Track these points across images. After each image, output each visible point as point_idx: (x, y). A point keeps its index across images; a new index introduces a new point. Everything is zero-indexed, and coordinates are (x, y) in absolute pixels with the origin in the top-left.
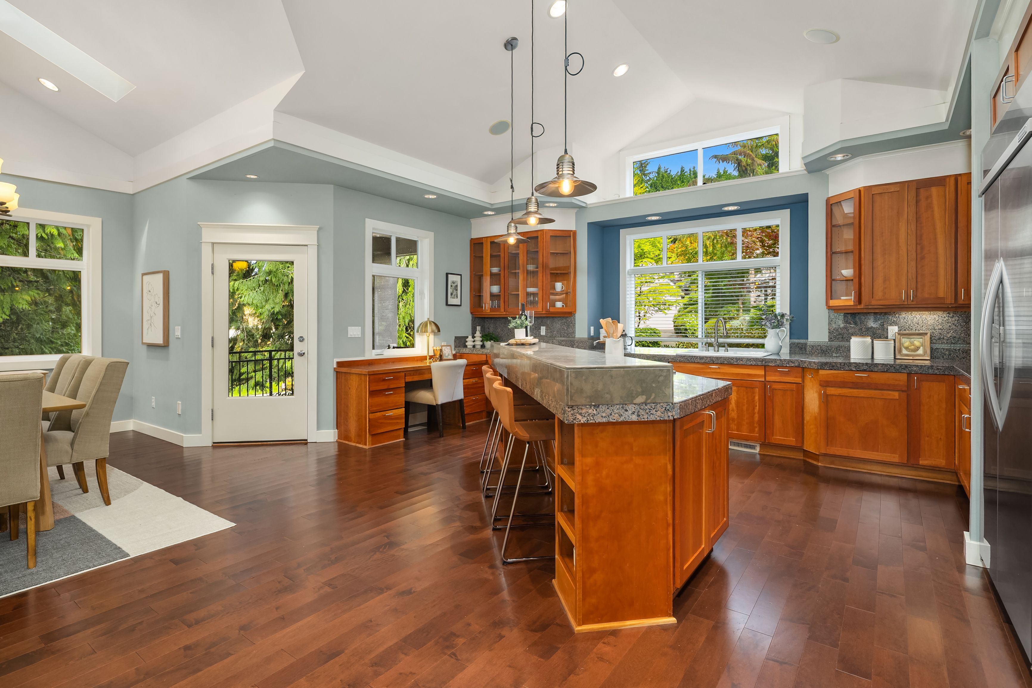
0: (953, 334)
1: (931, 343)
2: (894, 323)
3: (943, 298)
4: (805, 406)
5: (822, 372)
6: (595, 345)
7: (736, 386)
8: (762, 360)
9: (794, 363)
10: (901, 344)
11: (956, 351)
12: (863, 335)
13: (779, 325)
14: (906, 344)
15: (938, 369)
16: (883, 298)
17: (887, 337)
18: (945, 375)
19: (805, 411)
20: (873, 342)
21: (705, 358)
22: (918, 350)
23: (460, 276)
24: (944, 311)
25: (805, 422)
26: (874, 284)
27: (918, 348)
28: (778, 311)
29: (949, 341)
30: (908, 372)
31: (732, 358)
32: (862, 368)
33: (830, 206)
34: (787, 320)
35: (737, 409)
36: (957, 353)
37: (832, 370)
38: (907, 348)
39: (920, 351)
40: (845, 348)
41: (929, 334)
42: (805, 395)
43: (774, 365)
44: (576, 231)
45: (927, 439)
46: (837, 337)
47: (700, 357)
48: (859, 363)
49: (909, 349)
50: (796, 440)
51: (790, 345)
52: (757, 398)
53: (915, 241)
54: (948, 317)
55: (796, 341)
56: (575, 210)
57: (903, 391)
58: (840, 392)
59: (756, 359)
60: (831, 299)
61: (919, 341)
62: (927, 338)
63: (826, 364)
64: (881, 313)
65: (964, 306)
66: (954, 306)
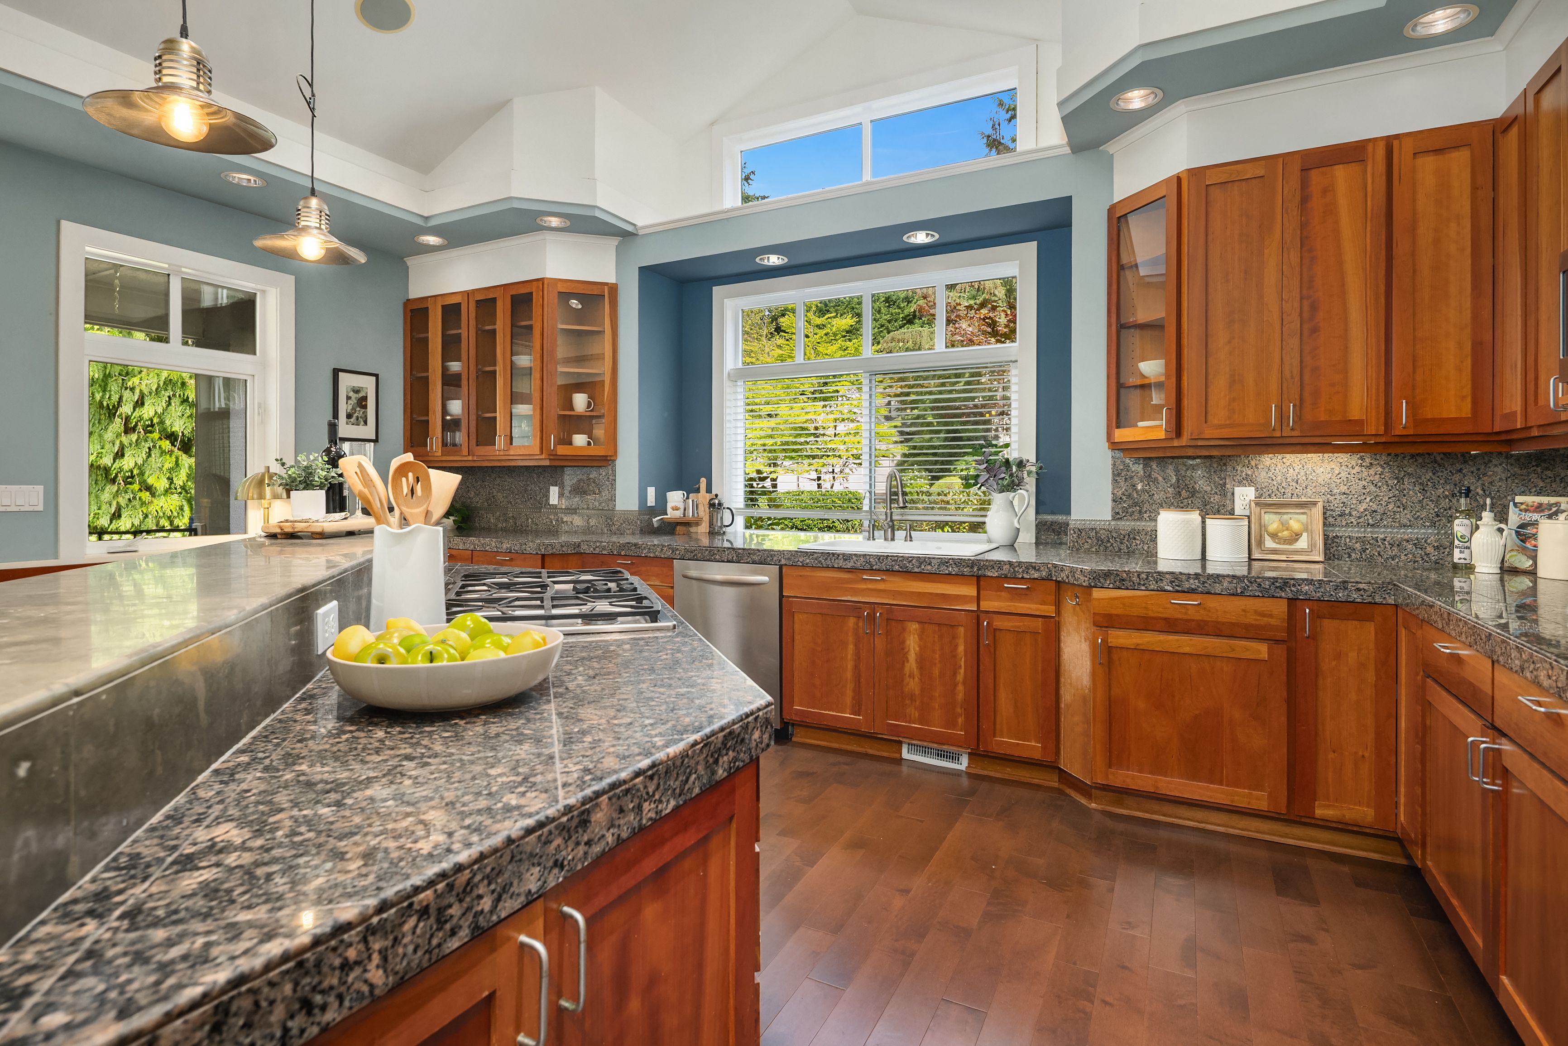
0: (1371, 504)
1: (1324, 524)
2: (1248, 481)
3: (1360, 422)
4: (1062, 668)
5: (1097, 593)
6: (656, 525)
7: (919, 622)
8: (972, 563)
9: (1038, 570)
10: (1262, 526)
11: (1377, 541)
12: (1182, 505)
13: (1013, 485)
14: (1273, 527)
15: (1359, 590)
16: (1228, 422)
17: (1232, 512)
18: (1375, 603)
19: (1062, 680)
20: (1204, 522)
21: (855, 558)
22: (1297, 540)
23: (374, 378)
24: (1353, 452)
25: (1062, 706)
26: (1209, 390)
27: (1297, 536)
28: (1012, 454)
29: (1361, 520)
30: (1291, 596)
31: (910, 559)
32: (1186, 585)
33: (1115, 221)
34: (1029, 473)
35: (921, 674)
36: (1379, 546)
37: (1119, 588)
38: (1274, 536)
39: (1303, 543)
40: (1146, 534)
41: (1320, 505)
42: (1062, 645)
43: (996, 574)
44: (616, 284)
45: (1331, 755)
46: (1130, 510)
47: (844, 555)
48: (1181, 573)
49: (1280, 539)
50: (1044, 748)
51: (1037, 526)
52: (961, 648)
53: (1298, 291)
54: (1361, 466)
55: (1049, 518)
56: (614, 241)
57: (1277, 641)
58: (1139, 641)
59: (959, 562)
60: (1118, 427)
61: (1299, 521)
62: (1317, 512)
63: (1107, 574)
64: (1221, 458)
65: (1404, 441)
66: (1383, 440)
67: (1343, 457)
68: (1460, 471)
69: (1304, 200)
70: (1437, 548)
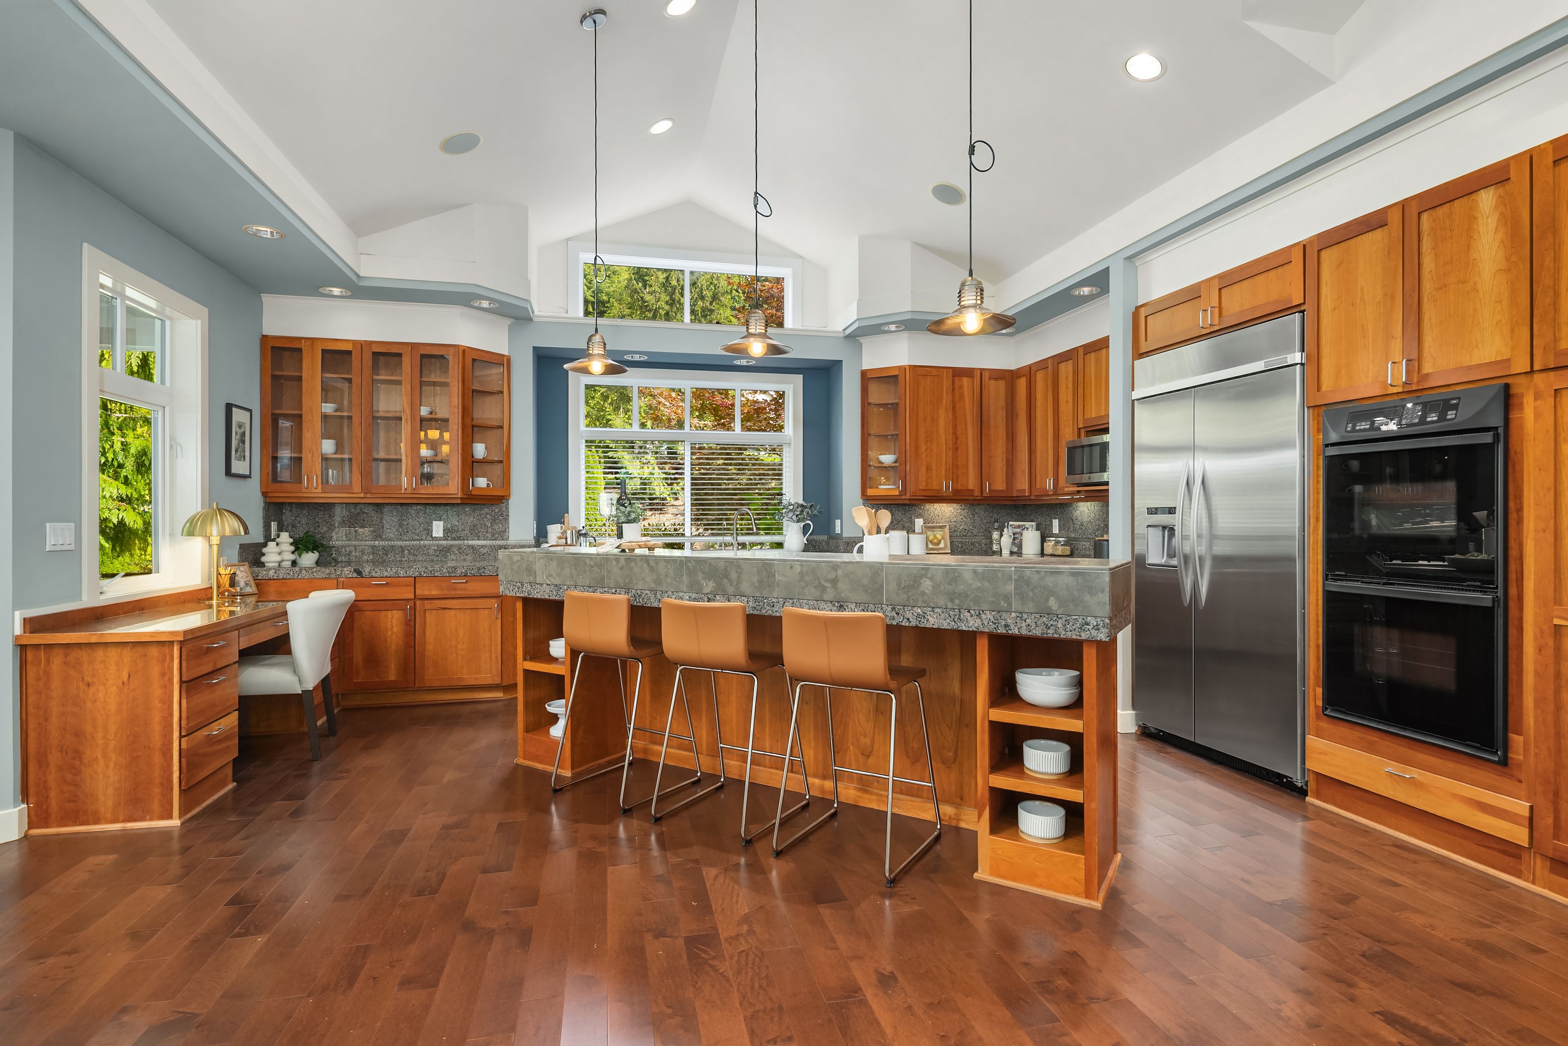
0: (965, 526)
1: (950, 535)
2: (920, 516)
3: (972, 490)
10: (927, 537)
14: (931, 538)
16: (926, 488)
17: (917, 531)
22: (940, 543)
24: (958, 503)
26: (918, 473)
27: (939, 543)
29: (962, 533)
33: (865, 380)
39: (942, 545)
41: (948, 527)
44: (510, 356)
49: (934, 543)
53: (952, 431)
56: (508, 321)
60: (867, 488)
61: (941, 534)
62: (947, 530)
64: (909, 505)
65: (986, 499)
66: (979, 498)
67: (955, 505)
68: (992, 511)
69: (953, 389)
70: (985, 545)
